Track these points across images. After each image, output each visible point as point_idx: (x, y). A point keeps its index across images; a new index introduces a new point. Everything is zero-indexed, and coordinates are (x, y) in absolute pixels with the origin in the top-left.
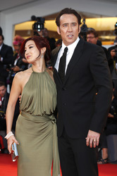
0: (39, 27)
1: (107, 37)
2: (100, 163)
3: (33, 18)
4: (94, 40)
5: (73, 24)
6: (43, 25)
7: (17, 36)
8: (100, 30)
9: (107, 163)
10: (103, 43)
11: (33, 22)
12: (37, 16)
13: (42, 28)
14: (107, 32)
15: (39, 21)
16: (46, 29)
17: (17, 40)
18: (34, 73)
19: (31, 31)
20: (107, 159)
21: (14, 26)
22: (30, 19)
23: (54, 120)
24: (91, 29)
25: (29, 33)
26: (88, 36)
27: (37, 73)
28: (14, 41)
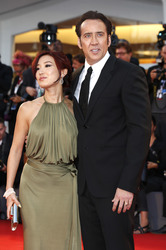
0: (49, 38)
1: (147, 53)
2: (138, 232)
3: (41, 26)
4: (126, 57)
5: (100, 34)
6: (55, 36)
7: (18, 52)
8: (136, 42)
9: (148, 232)
10: (141, 61)
11: (41, 32)
12: (46, 22)
13: (54, 39)
14: (147, 46)
15: (49, 30)
16: (59, 41)
17: (18, 57)
18: (46, 103)
19: (38, 44)
20: (147, 227)
21: (14, 36)
22: (36, 26)
23: (74, 172)
24: (124, 40)
25: (35, 47)
26: (118, 51)
27: (51, 104)
28: (13, 59)
